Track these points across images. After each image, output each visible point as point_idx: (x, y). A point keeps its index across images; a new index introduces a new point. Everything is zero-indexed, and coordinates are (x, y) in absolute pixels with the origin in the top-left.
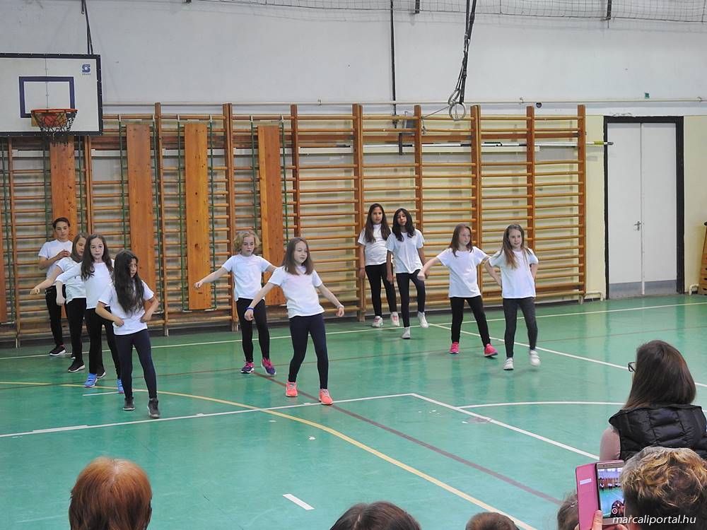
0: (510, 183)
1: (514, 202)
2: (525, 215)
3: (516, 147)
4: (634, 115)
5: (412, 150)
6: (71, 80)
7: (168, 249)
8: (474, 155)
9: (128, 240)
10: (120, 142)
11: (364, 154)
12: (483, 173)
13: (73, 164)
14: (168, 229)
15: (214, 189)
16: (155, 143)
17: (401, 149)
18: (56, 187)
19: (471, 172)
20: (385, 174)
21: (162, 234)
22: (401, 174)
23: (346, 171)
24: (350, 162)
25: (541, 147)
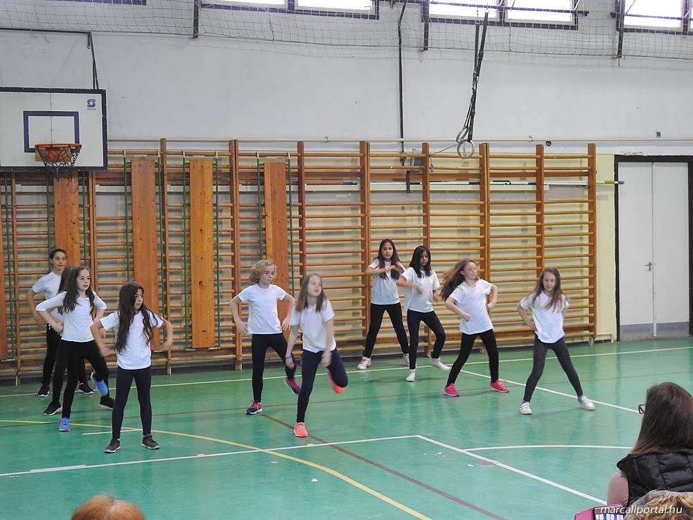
0: (519, 222)
1: (523, 241)
2: (534, 254)
3: (525, 185)
4: (645, 154)
5: (420, 187)
6: (76, 115)
7: (171, 286)
8: (482, 193)
9: (131, 277)
10: (124, 178)
11: (372, 192)
12: (491, 211)
13: (76, 199)
14: (172, 266)
15: (219, 226)
16: (160, 179)
17: (408, 187)
18: (59, 222)
19: (479, 211)
20: (392, 212)
21: (165, 270)
22: (408, 212)
23: (352, 209)
24: (357, 199)
25: (550, 185)
